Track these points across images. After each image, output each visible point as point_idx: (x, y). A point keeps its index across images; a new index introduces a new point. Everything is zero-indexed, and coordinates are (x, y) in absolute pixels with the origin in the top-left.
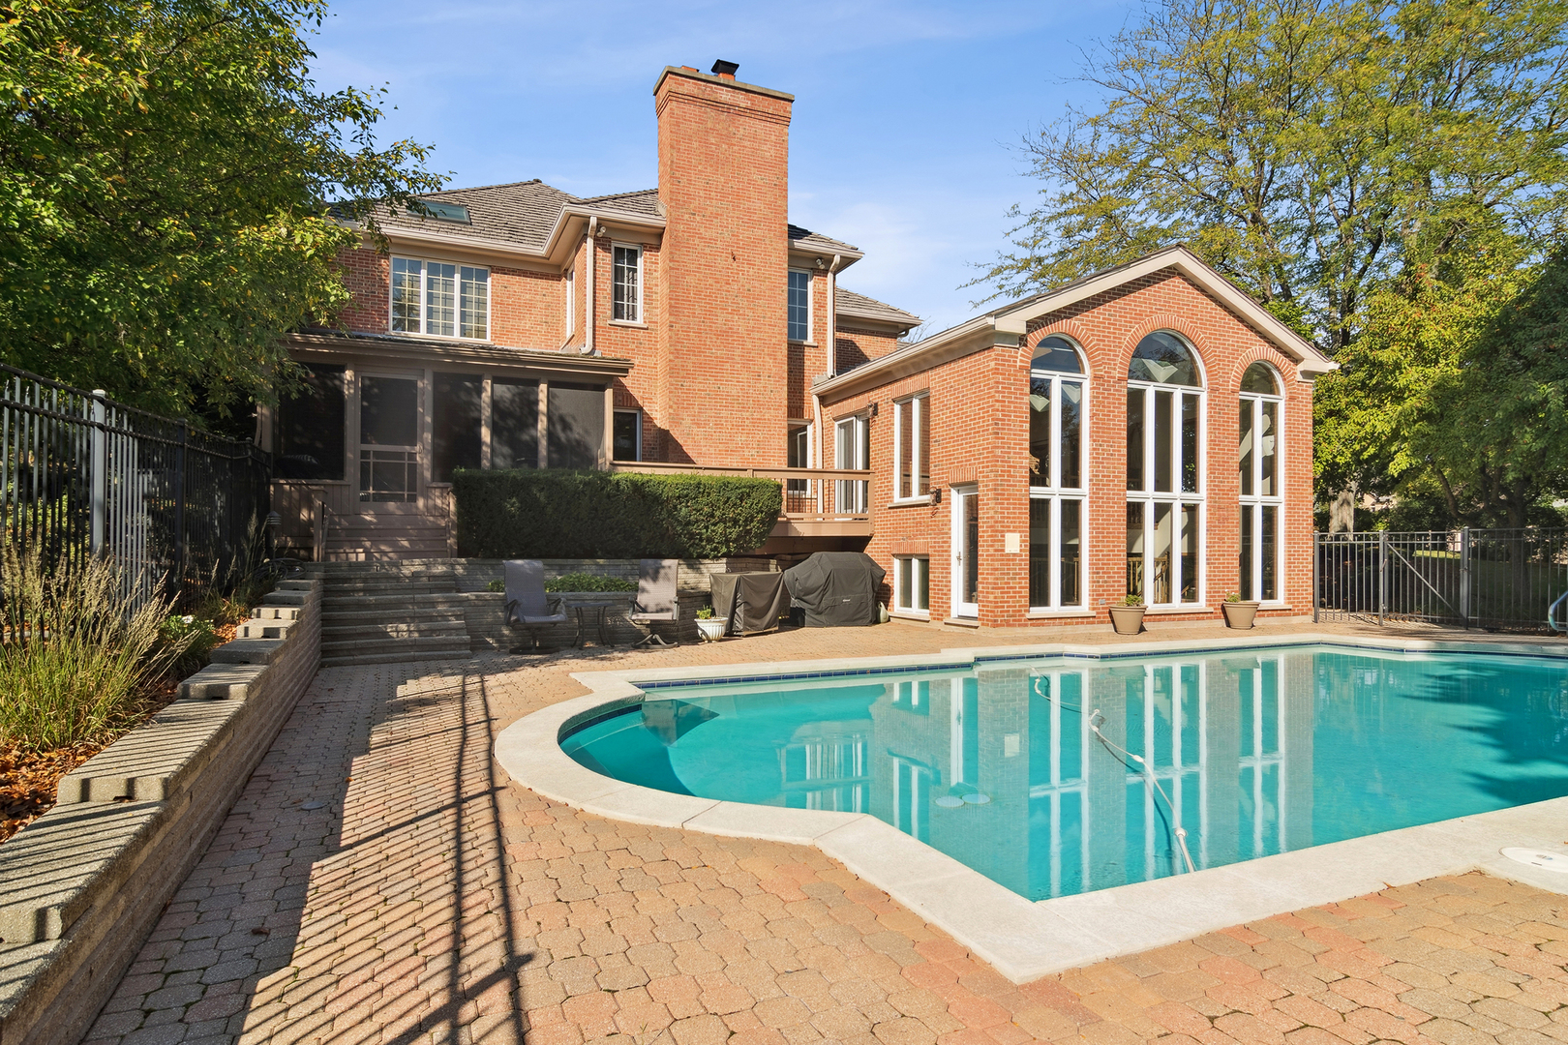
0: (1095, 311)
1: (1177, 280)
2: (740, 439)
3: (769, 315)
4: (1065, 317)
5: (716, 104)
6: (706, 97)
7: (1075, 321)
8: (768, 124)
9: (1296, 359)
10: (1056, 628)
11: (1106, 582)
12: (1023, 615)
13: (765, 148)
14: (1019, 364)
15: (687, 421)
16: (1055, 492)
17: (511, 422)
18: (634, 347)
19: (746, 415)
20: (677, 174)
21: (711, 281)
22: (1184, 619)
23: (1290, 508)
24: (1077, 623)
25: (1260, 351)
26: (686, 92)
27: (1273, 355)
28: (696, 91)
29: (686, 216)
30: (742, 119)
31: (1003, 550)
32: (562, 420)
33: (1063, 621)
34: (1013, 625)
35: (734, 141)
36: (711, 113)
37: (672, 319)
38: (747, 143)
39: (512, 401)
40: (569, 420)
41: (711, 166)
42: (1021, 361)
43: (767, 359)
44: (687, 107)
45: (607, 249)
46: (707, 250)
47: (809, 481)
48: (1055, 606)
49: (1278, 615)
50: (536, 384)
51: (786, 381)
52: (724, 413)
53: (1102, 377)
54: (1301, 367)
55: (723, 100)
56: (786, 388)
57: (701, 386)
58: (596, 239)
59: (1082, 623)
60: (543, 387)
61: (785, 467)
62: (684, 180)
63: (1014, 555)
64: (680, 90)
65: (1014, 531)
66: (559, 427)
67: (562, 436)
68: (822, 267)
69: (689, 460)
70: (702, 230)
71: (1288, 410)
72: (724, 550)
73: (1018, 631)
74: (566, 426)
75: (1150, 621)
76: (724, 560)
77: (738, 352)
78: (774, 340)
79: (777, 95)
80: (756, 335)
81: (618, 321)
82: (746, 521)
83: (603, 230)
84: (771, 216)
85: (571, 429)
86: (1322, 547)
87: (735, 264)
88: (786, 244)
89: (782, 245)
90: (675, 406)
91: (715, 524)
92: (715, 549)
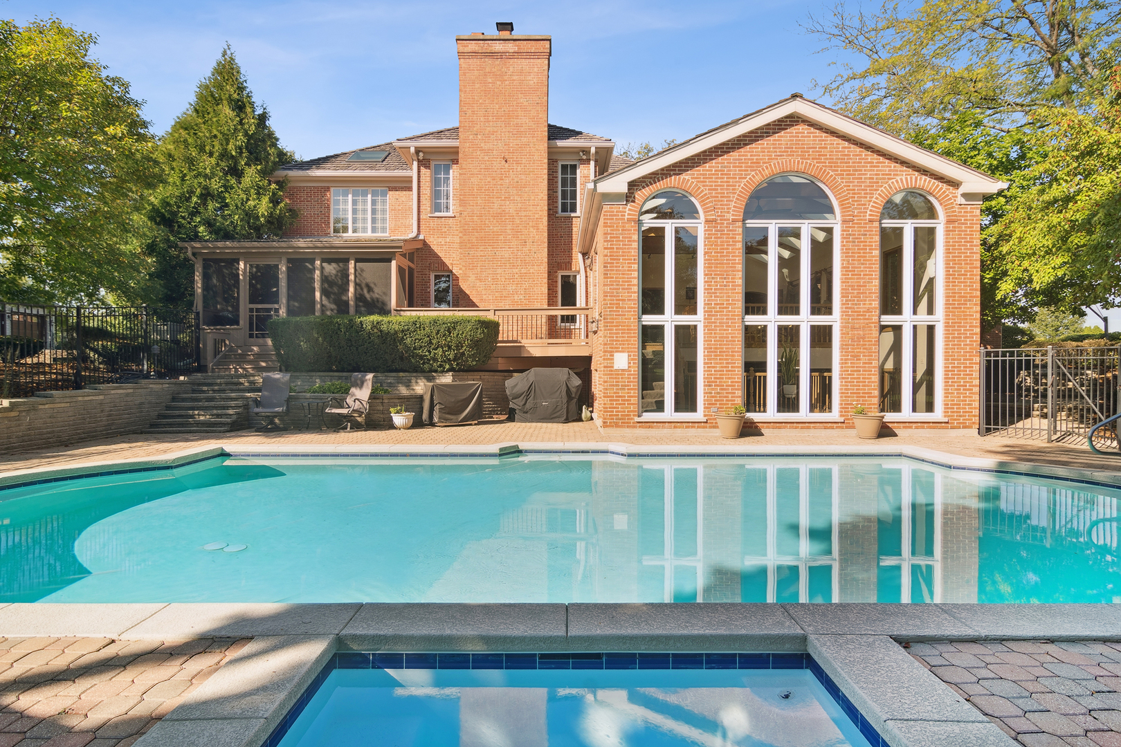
0: (707, 165)
1: (801, 128)
2: (511, 288)
3: (533, 198)
4: (675, 174)
5: (492, 55)
6: (484, 51)
7: (686, 176)
8: (532, 60)
9: (955, 184)
10: (665, 431)
11: (718, 393)
12: (632, 419)
13: (529, 78)
14: (626, 217)
15: (472, 278)
16: (669, 319)
17: (335, 289)
18: (446, 230)
19: (515, 271)
20: (465, 109)
21: (489, 179)
22: (809, 428)
23: (947, 326)
24: (687, 427)
25: (906, 179)
26: (470, 51)
27: (924, 182)
28: (477, 48)
29: (471, 137)
30: (512, 61)
31: (613, 367)
32: (368, 286)
33: (673, 425)
34: (622, 427)
35: (505, 78)
36: (489, 61)
37: (461, 209)
38: (515, 78)
39: (336, 275)
40: (372, 285)
41: (489, 99)
42: (629, 214)
43: (531, 229)
44: (471, 61)
45: (427, 167)
46: (486, 158)
47: (578, 316)
48: (669, 413)
49: (931, 428)
50: (347, 261)
51: (546, 245)
52: (499, 271)
53: (715, 220)
54: (962, 190)
55: (496, 50)
56: (546, 250)
57: (482, 253)
58: (419, 161)
59: (692, 427)
60: (352, 264)
61: (546, 307)
62: (469, 112)
63: (623, 370)
64: (466, 50)
65: (623, 352)
66: (365, 291)
67: (368, 296)
68: (584, 157)
69: (474, 305)
70: (482, 145)
71: (947, 231)
72: (447, 367)
73: (627, 432)
74: (370, 289)
75: (768, 428)
76: (451, 373)
77: (509, 227)
78: (537, 216)
79: (537, 38)
80: (523, 214)
81: (437, 214)
82: (457, 346)
83: (421, 154)
84: (534, 126)
85: (373, 292)
86: (989, 362)
87: (507, 165)
88: (546, 145)
89: (543, 146)
90: (464, 268)
91: (436, 349)
92: (441, 366)
